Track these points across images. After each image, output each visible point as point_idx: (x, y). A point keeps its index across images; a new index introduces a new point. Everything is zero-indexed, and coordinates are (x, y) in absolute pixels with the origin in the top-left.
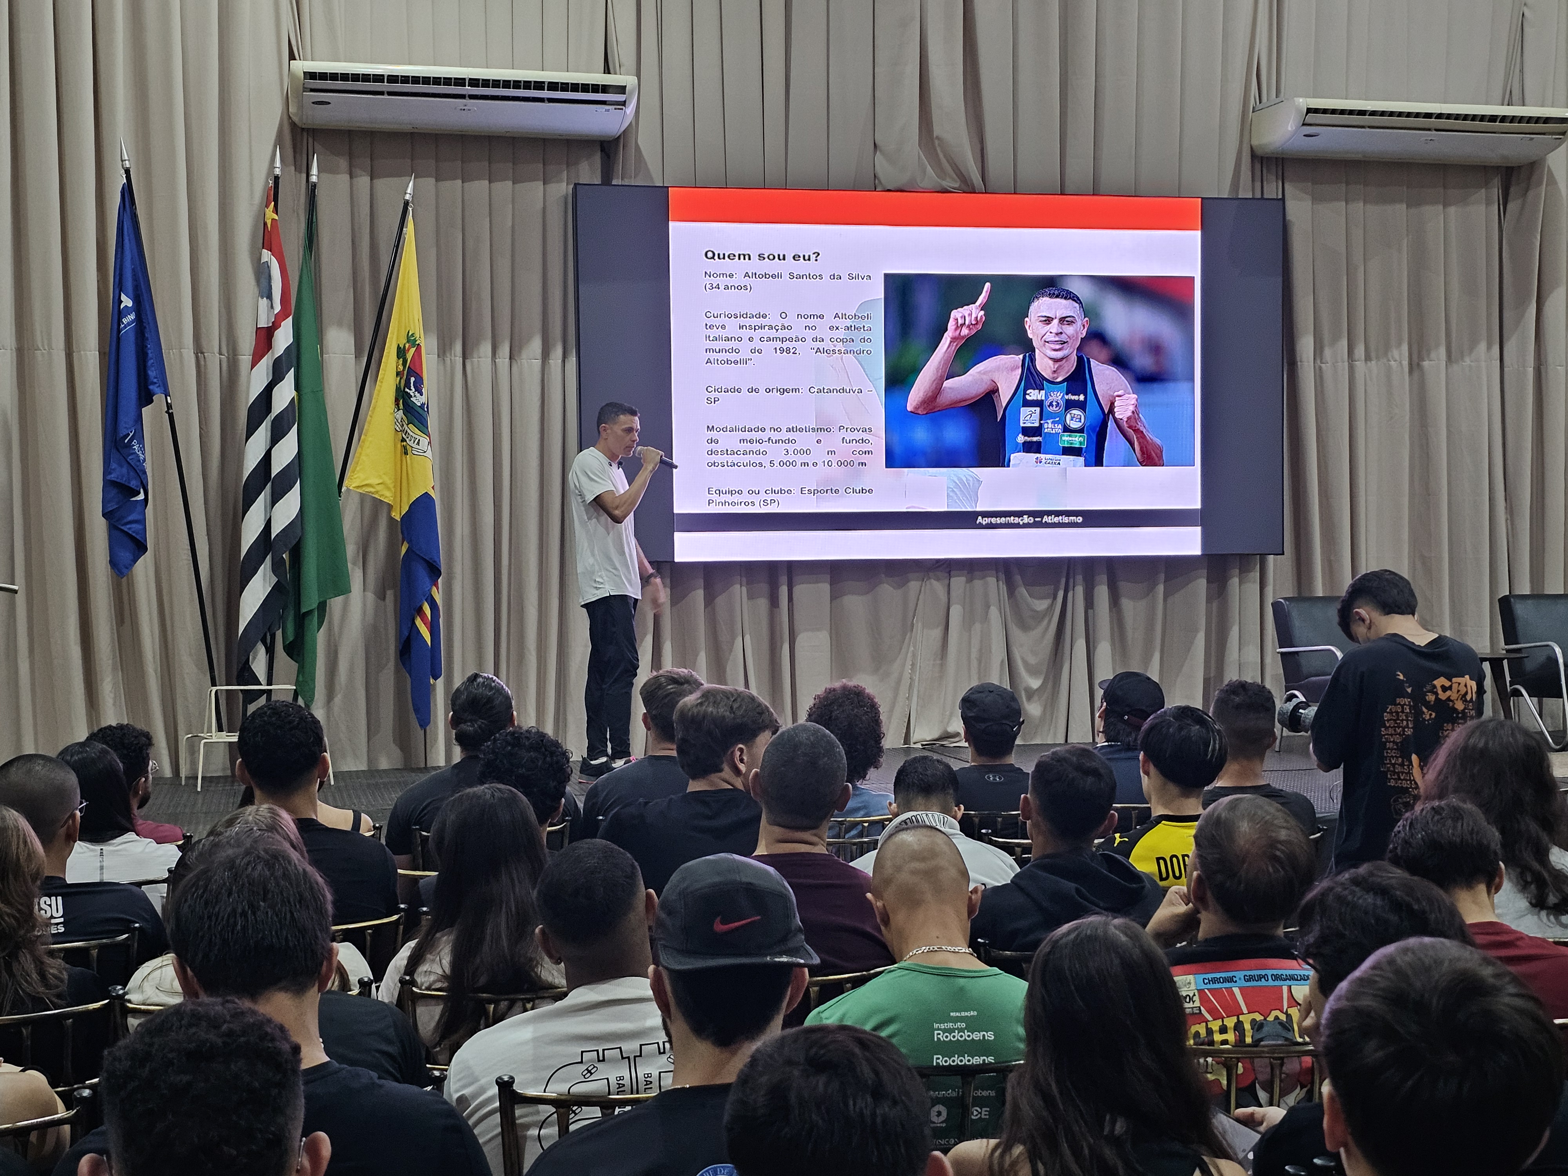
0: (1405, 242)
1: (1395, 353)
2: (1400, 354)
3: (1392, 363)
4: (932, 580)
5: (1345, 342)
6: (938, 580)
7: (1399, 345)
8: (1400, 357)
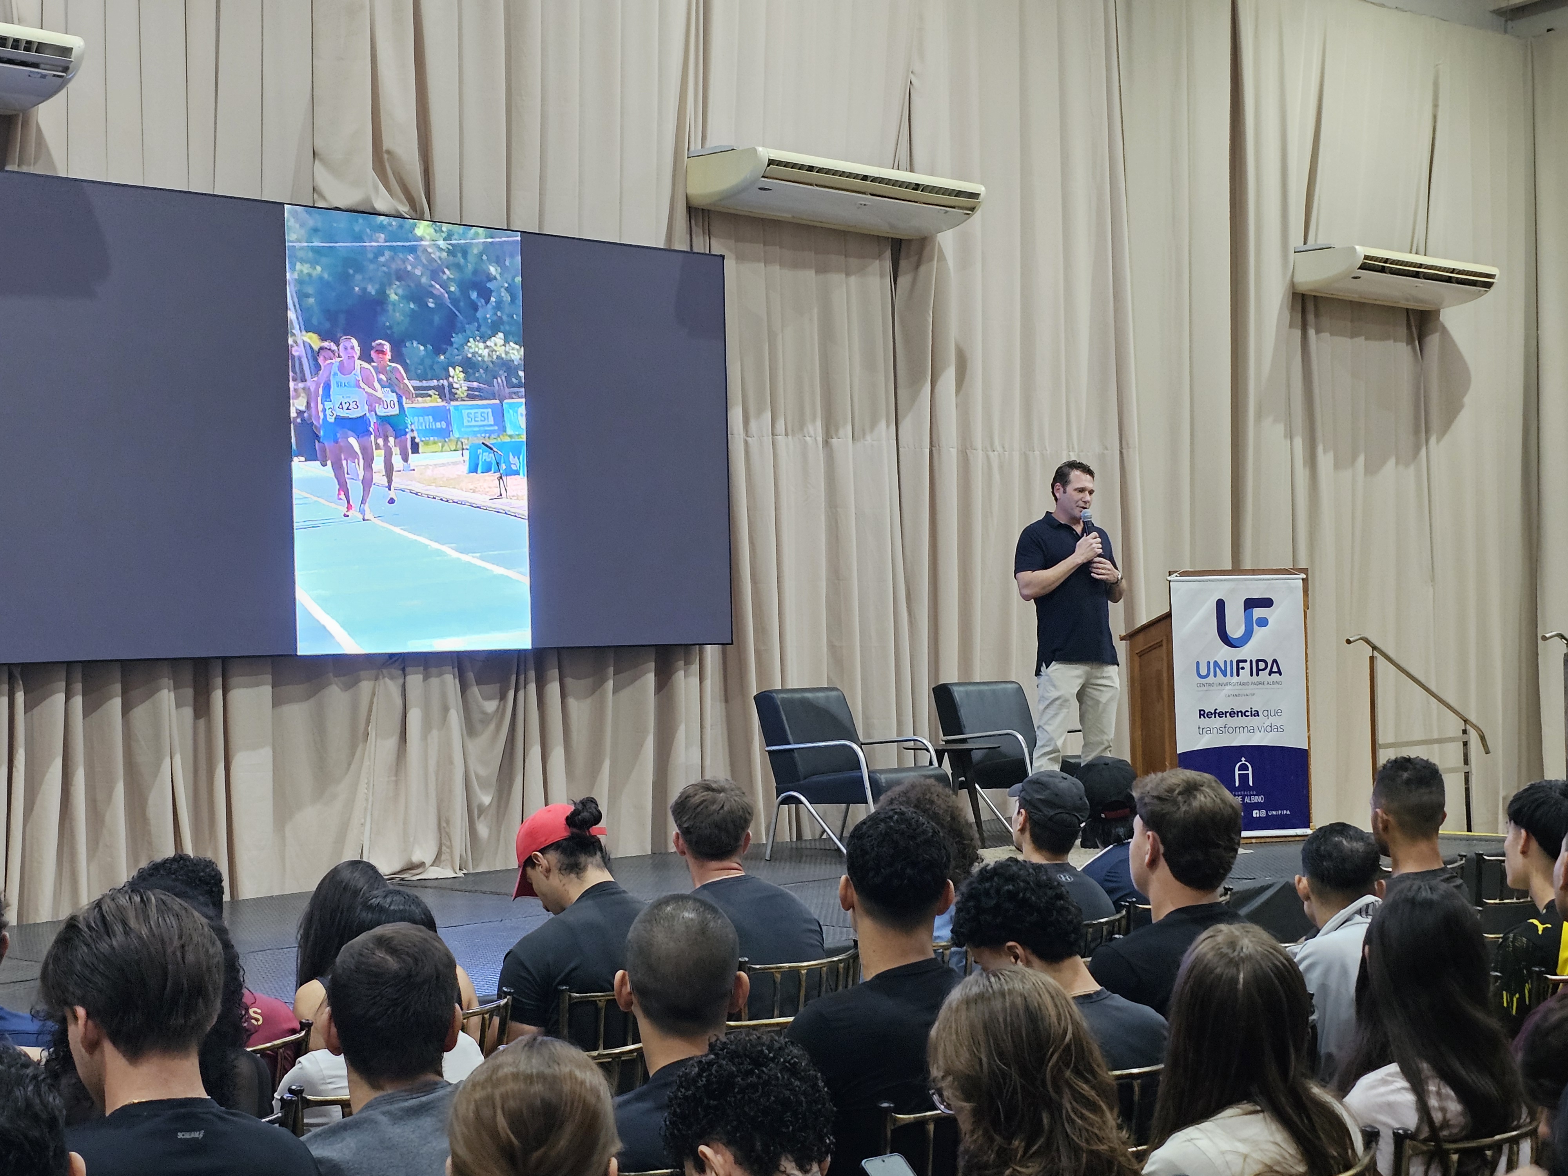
0: (816, 310)
1: (810, 428)
2: (815, 430)
3: (808, 439)
4: (387, 679)
5: (769, 414)
6: (392, 678)
7: (814, 420)
8: (815, 433)
